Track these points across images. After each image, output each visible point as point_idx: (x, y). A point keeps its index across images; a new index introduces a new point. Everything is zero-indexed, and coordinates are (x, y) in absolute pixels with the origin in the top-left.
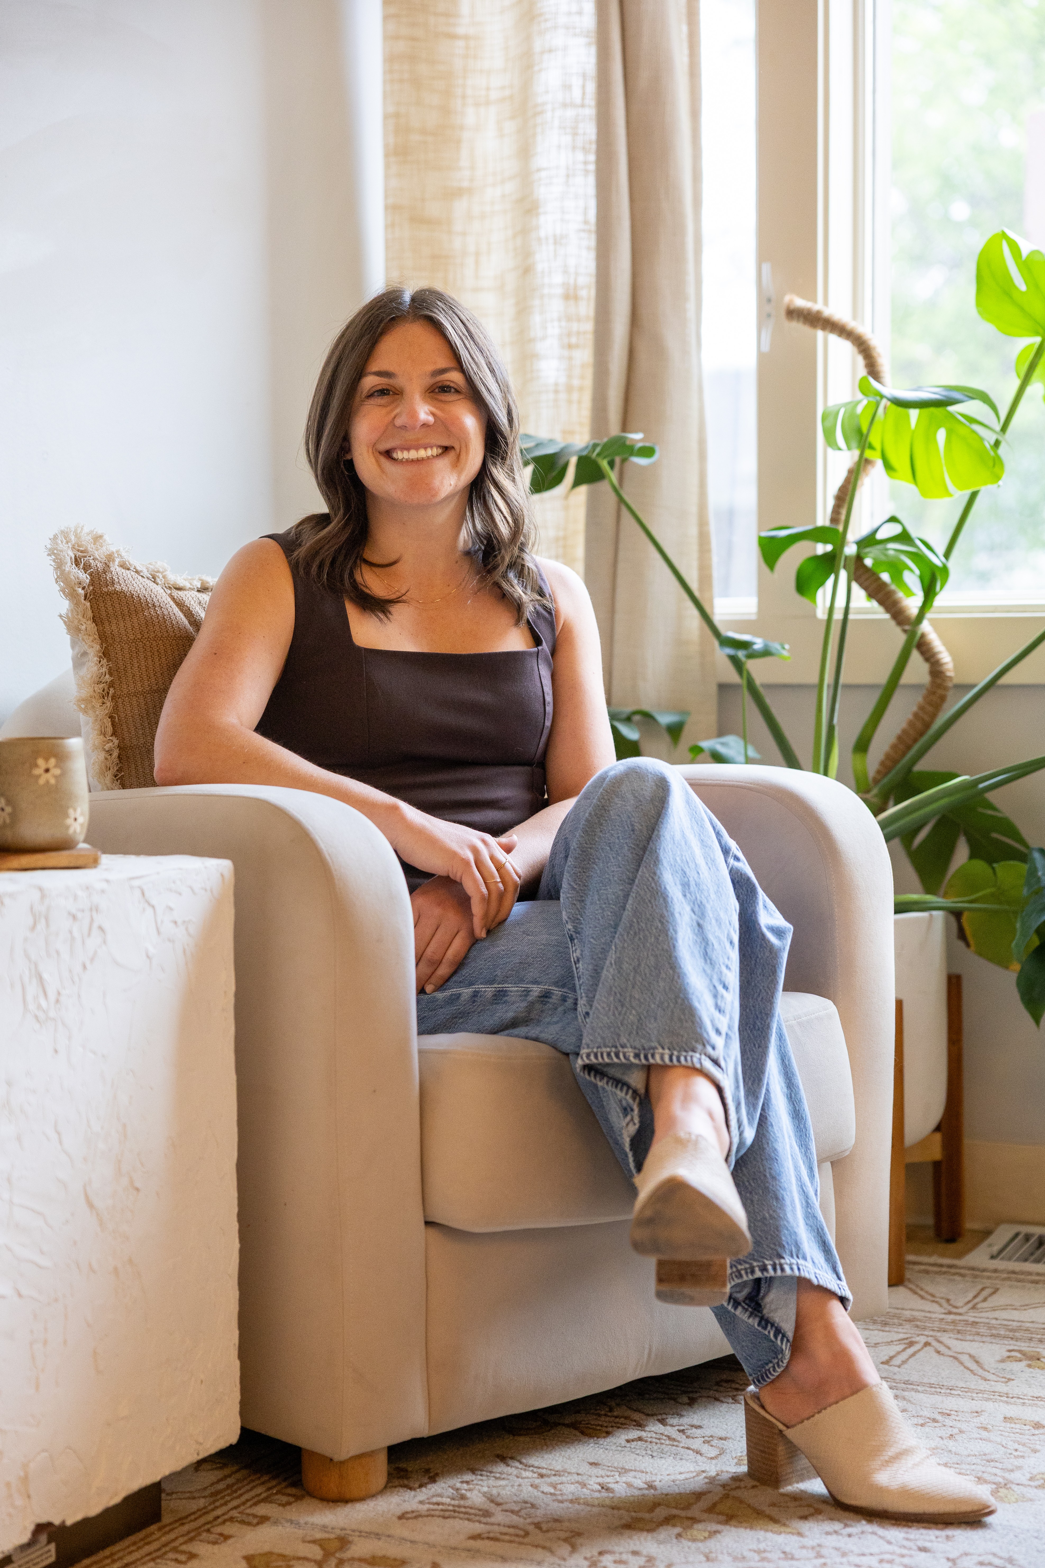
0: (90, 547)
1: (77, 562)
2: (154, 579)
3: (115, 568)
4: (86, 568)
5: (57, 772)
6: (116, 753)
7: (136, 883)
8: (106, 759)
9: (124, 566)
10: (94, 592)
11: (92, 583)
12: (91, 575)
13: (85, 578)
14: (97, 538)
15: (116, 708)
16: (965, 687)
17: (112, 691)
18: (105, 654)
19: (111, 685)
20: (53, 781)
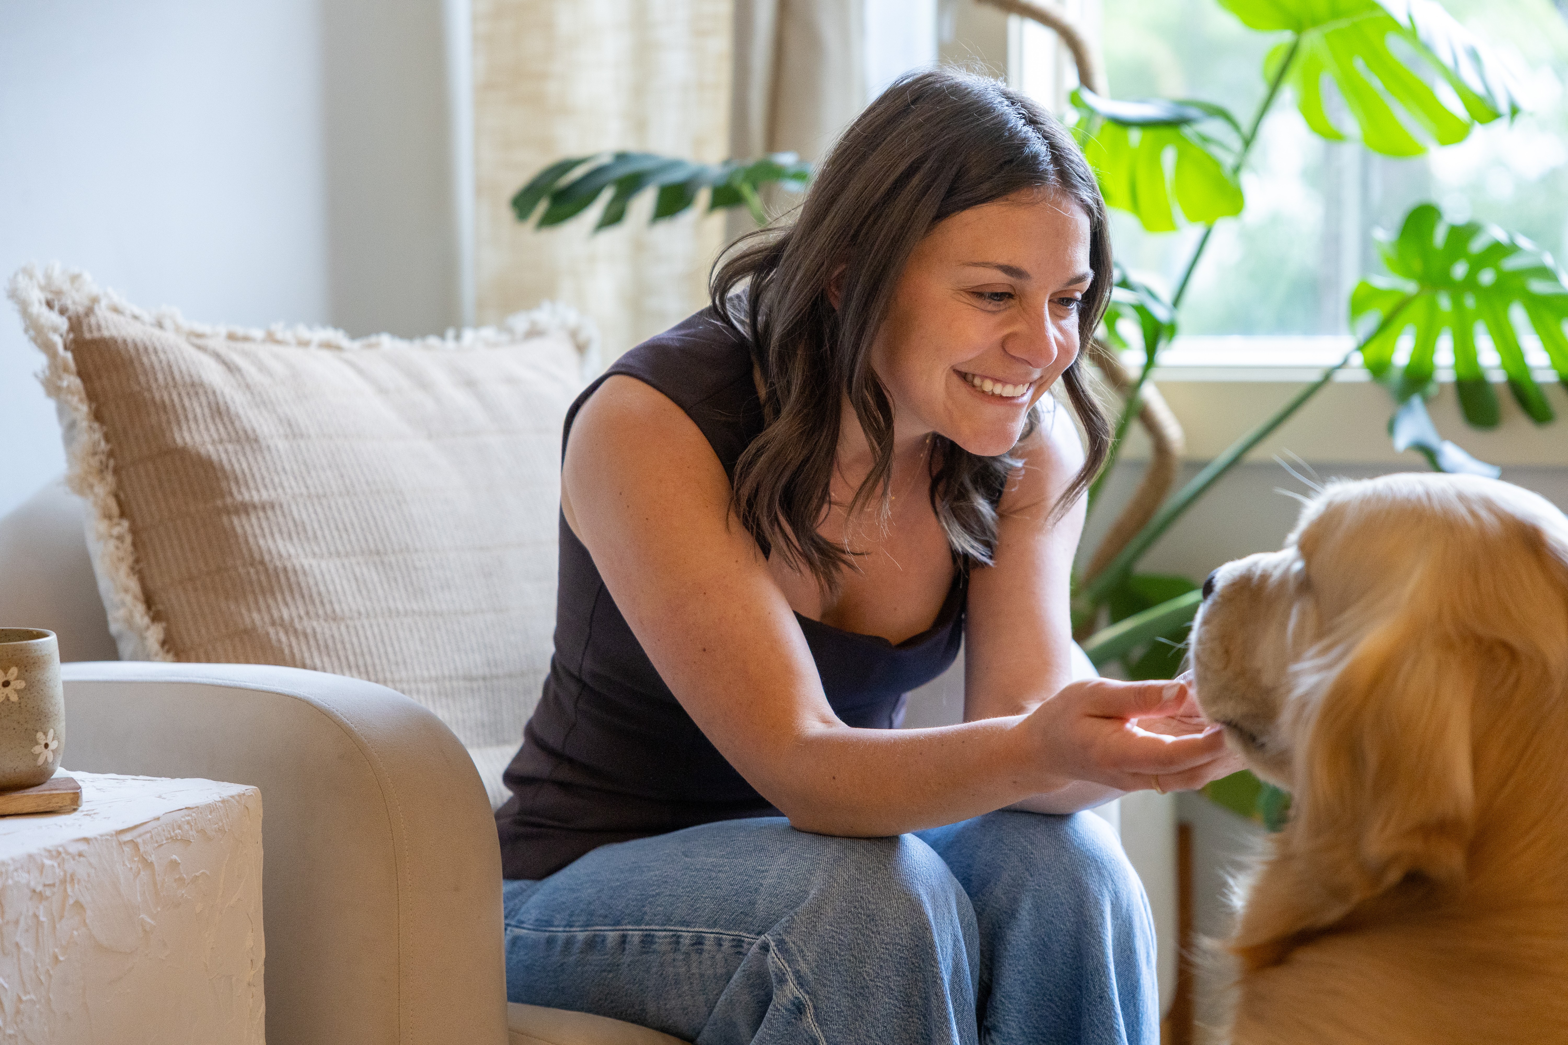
0: (66, 287)
1: (50, 305)
2: (160, 325)
3: (102, 313)
4: (63, 312)
5: (21, 685)
6: (128, 539)
7: (127, 837)
8: (117, 548)
9: (116, 310)
10: (75, 341)
11: (72, 329)
12: (70, 319)
13: (63, 323)
14: (75, 278)
15: (120, 484)
16: (1195, 466)
17: (112, 463)
18: (98, 416)
19: (111, 454)
20: (14, 698)
